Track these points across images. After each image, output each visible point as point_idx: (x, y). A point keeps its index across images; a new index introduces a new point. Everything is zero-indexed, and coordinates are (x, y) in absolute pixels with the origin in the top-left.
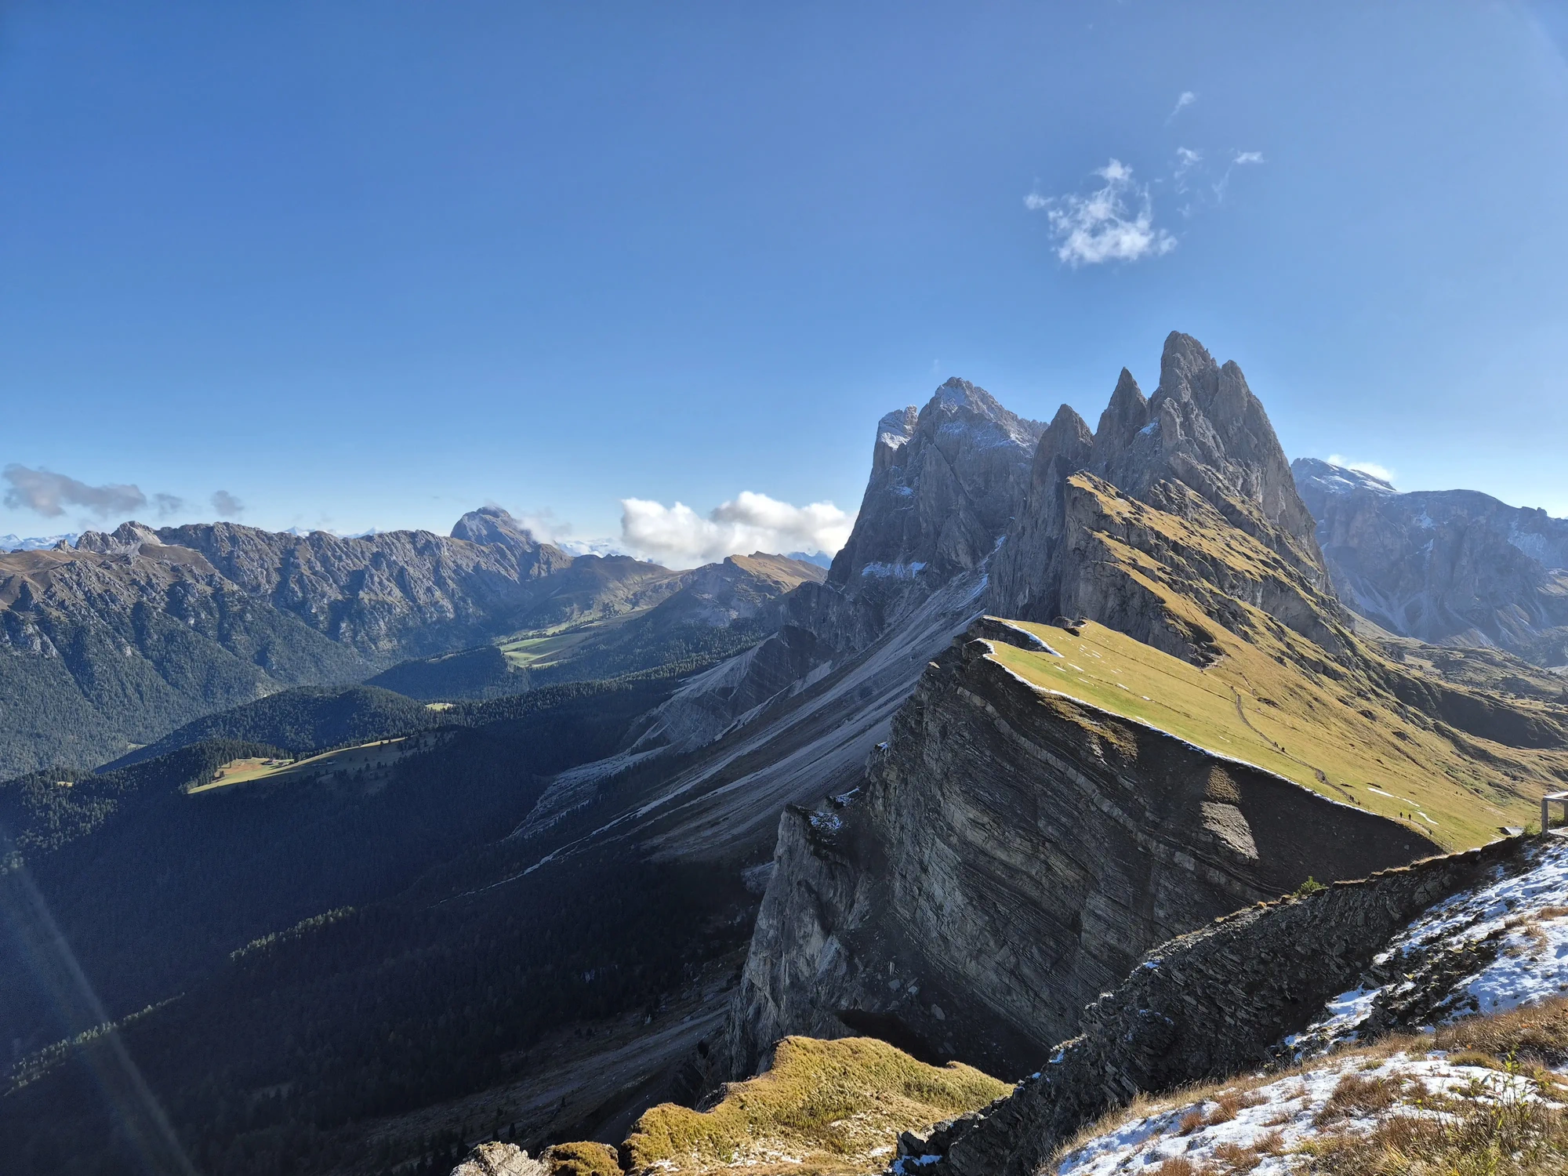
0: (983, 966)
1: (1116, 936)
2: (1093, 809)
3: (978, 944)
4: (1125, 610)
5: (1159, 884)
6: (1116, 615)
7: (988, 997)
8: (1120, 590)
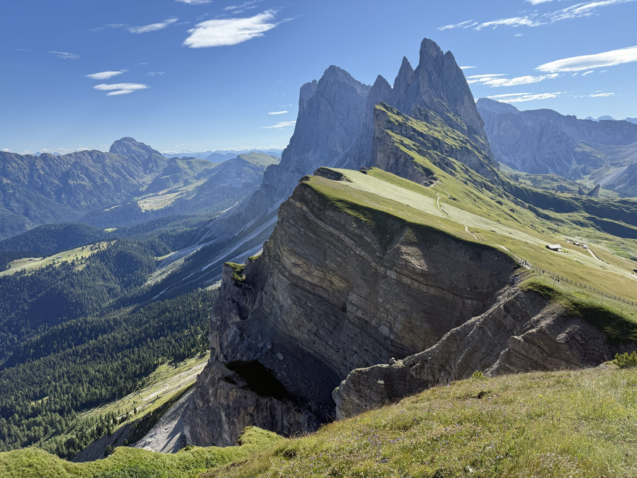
0: (302, 332)
1: (361, 313)
2: (352, 253)
3: (299, 322)
4: (397, 164)
5: (380, 286)
6: (394, 166)
7: (305, 346)
8: (395, 155)
